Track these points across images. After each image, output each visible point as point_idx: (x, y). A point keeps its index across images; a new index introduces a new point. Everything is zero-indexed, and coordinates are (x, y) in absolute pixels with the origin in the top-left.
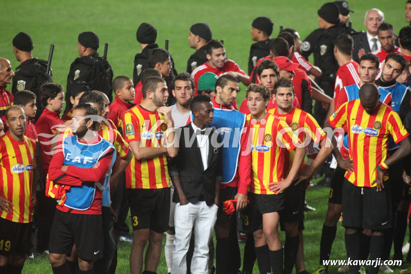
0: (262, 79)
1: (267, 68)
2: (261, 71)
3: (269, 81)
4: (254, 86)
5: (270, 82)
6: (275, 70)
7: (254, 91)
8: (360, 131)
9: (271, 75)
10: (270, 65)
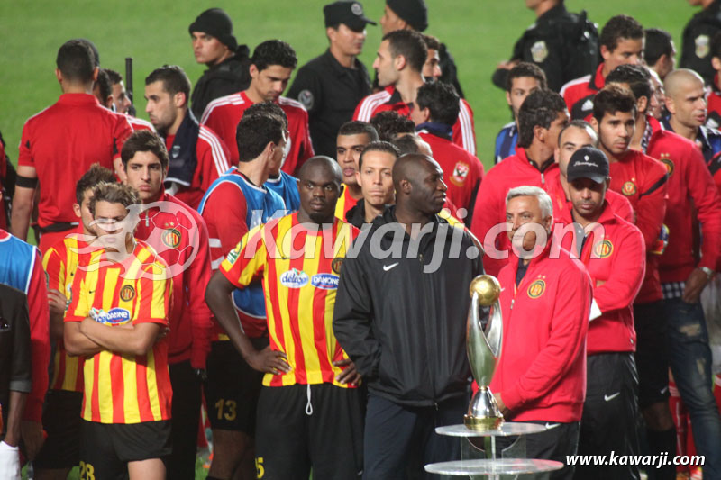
0: (131, 171)
1: (144, 148)
2: (132, 156)
3: (145, 177)
4: (108, 187)
5: (148, 181)
6: (160, 156)
7: (108, 200)
8: (302, 281)
9: (151, 166)
10: (150, 143)
